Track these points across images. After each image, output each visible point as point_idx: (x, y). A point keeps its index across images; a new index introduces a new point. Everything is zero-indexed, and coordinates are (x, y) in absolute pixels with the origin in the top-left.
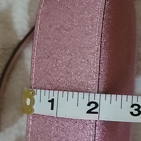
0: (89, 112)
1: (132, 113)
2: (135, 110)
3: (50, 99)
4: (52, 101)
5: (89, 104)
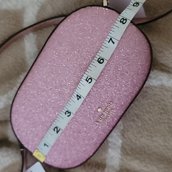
0: (57, 132)
1: (68, 116)
3: (44, 144)
4: (45, 145)
5: (54, 130)
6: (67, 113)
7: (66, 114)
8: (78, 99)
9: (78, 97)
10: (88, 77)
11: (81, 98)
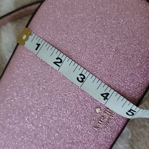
0: (55, 63)
1: (78, 79)
2: (81, 78)
3: (38, 43)
6: (82, 77)
7: (81, 75)
8: (102, 95)
9: (105, 95)
10: (135, 112)
11: (104, 99)
